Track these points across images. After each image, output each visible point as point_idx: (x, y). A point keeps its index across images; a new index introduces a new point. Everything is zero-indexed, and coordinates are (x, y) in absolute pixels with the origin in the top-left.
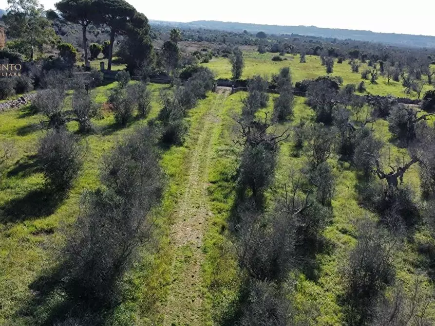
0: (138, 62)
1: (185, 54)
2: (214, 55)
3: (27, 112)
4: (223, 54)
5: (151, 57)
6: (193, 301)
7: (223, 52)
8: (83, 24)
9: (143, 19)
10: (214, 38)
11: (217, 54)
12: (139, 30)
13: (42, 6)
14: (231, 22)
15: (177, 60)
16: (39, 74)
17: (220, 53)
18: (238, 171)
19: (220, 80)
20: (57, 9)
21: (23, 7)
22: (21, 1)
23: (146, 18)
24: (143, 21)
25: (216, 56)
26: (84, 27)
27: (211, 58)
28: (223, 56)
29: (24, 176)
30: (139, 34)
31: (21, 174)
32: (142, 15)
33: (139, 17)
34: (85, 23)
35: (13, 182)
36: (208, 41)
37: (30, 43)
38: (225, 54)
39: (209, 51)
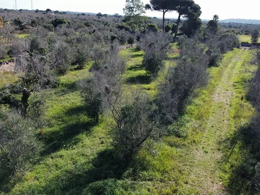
0: (193, 31)
1: (221, 31)
2: (239, 33)
3: (134, 50)
4: (245, 33)
5: (201, 30)
6: (223, 121)
7: (246, 32)
8: (164, 11)
9: (198, 7)
10: (239, 26)
11: (241, 33)
12: (195, 13)
13: (142, 3)
14: (251, 20)
15: (216, 31)
16: (139, 35)
17: (243, 32)
18: (252, 79)
19: (243, 43)
20: (151, 4)
21: (133, 4)
22: (132, 1)
23: (199, 7)
24: (198, 8)
25: (241, 34)
26: (164, 13)
27: (237, 35)
28: (245, 34)
29: (135, 70)
30: (195, 16)
31: (133, 69)
32: (198, 5)
33: (195, 6)
34: (165, 11)
35: (130, 71)
36: (235, 28)
37: (134, 23)
38: (247, 33)
39: (236, 32)
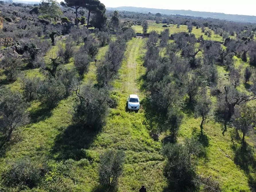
0: (102, 25)
2: (133, 24)
4: (138, 24)
10: (132, 16)
11: (135, 24)
12: (102, 11)
18: (145, 57)
19: (137, 33)
23: (104, 5)
27: (132, 25)
33: (101, 5)
34: (77, 7)
36: (129, 18)
38: (139, 23)
39: (131, 22)
